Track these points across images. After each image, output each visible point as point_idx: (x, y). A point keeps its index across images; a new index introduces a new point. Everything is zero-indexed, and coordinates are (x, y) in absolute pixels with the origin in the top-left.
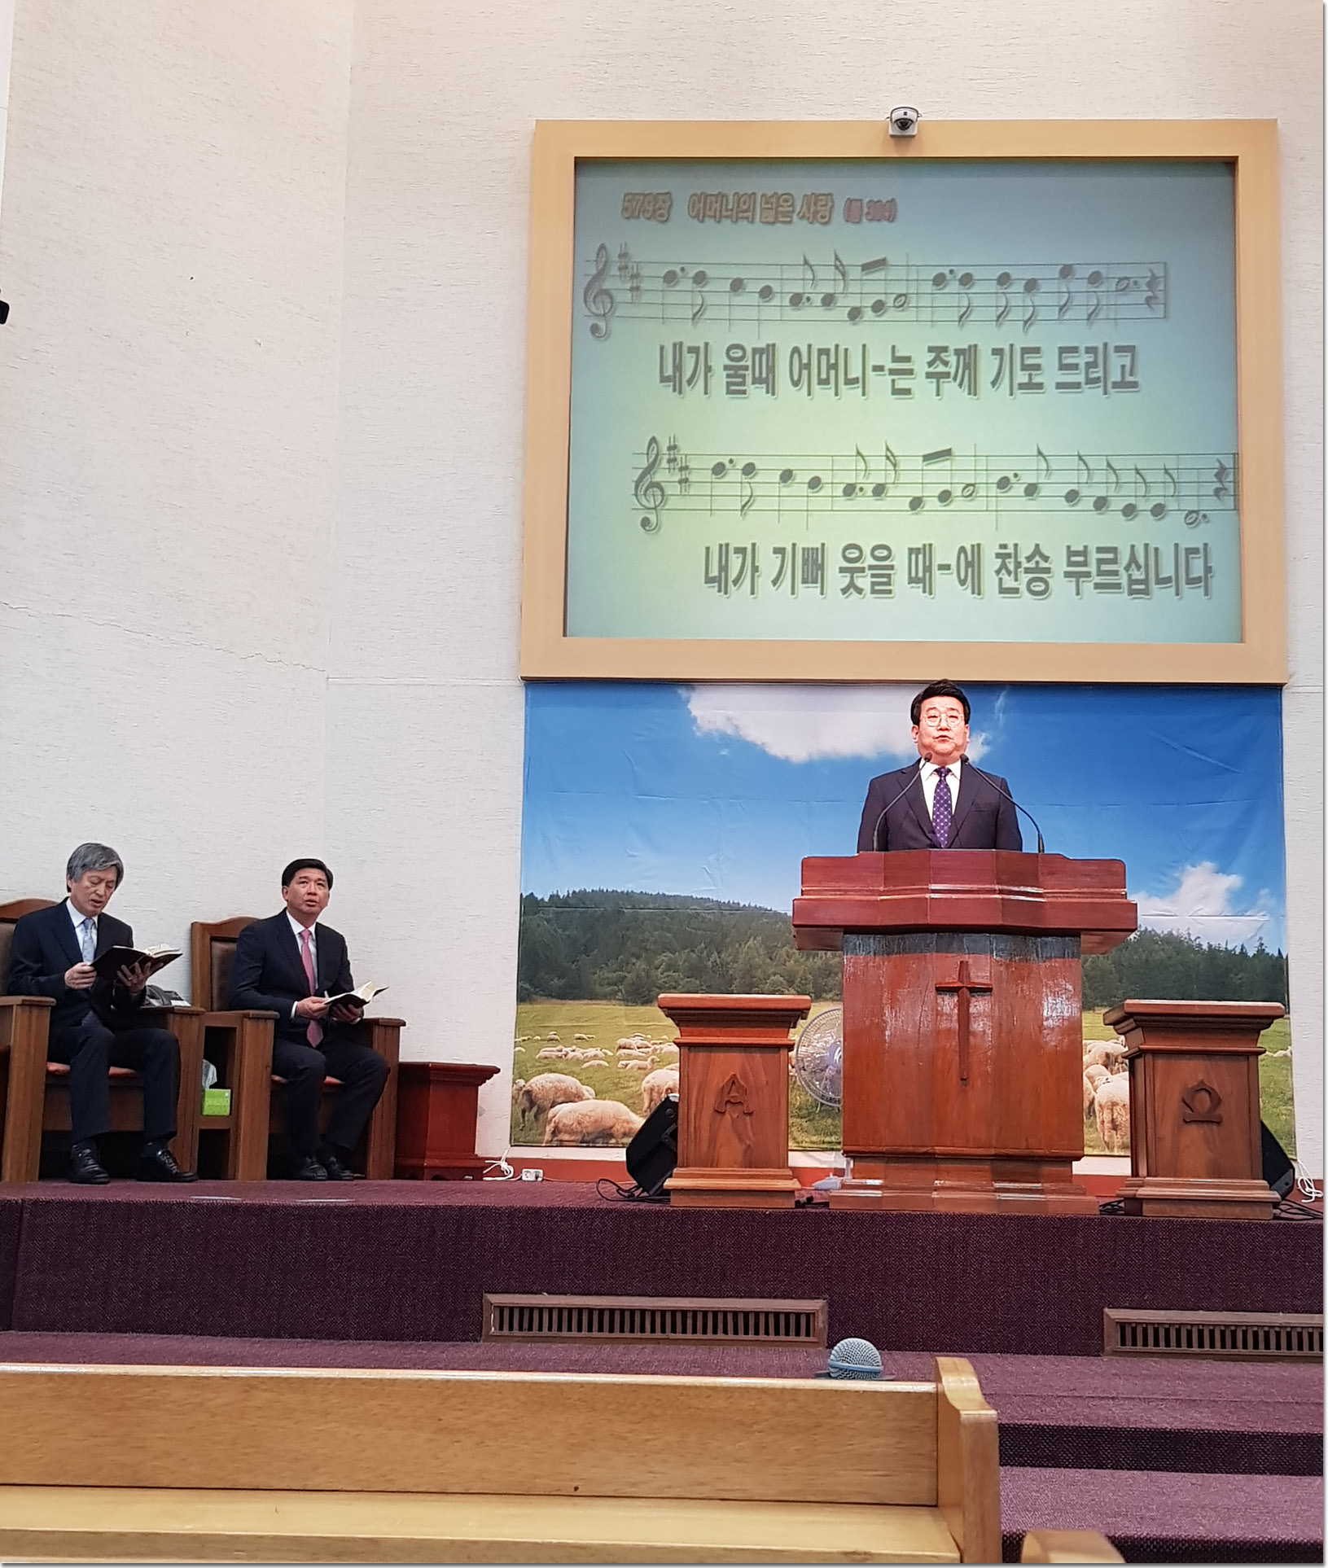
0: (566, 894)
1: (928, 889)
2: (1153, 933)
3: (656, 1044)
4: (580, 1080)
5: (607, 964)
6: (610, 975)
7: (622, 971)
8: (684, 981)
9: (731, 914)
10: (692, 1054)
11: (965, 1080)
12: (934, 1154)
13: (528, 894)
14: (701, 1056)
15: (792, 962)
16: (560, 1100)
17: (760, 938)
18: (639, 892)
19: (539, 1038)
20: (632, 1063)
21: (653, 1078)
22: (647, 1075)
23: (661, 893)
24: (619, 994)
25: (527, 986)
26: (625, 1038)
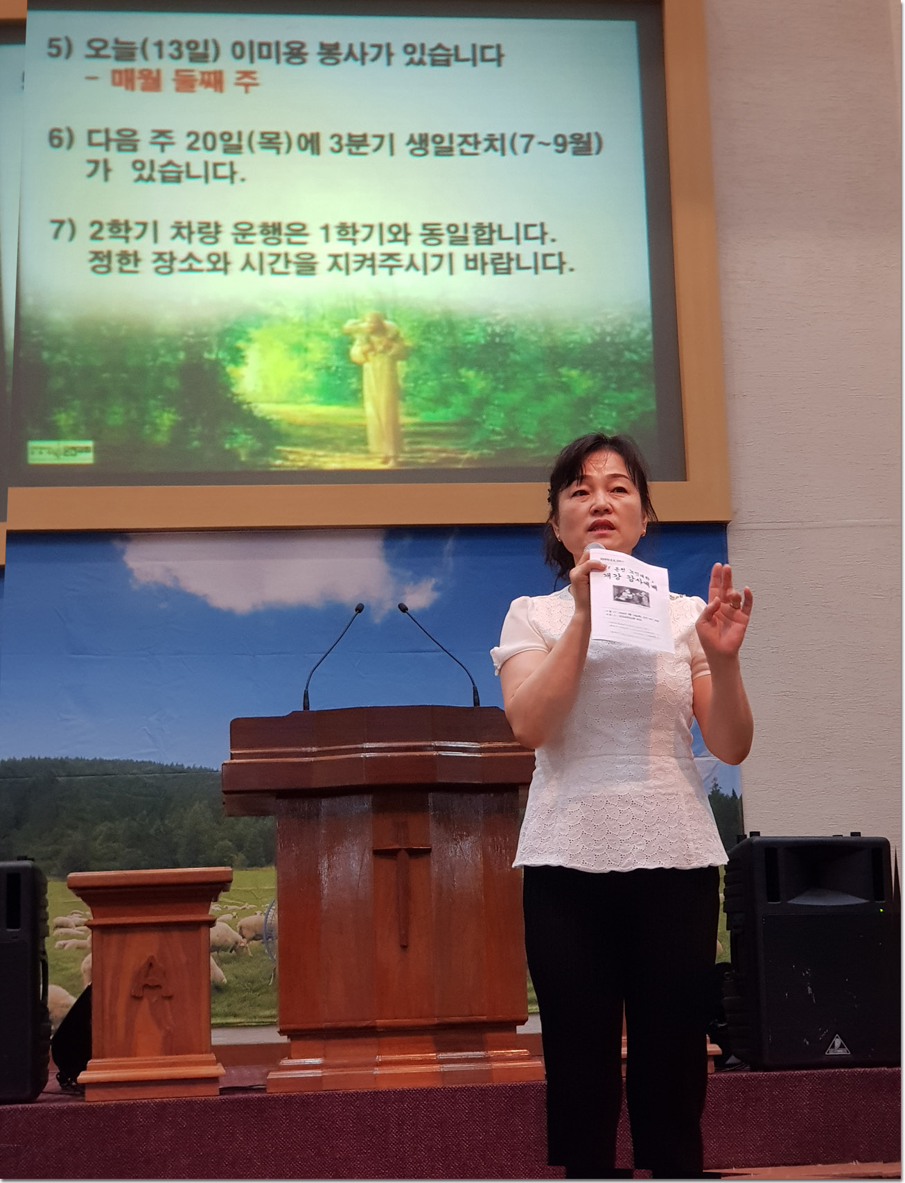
1: (362, 748)
7: (57, 844)
9: (176, 777)
11: (404, 946)
12: (379, 1027)
17: (206, 802)
18: (73, 758)
20: (70, 942)
22: (86, 955)
23: (98, 758)
26: (63, 916)
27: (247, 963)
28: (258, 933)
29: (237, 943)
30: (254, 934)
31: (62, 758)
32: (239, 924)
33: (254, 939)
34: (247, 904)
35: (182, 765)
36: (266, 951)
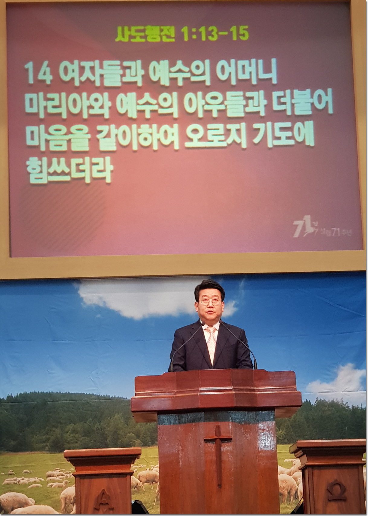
0: (16, 395)
1: (199, 390)
2: (324, 401)
3: (66, 473)
4: (27, 495)
5: (40, 432)
6: (42, 438)
7: (48, 435)
8: (80, 439)
9: (105, 402)
10: (82, 480)
11: (220, 485)
14: (86, 481)
15: (138, 426)
16: (16, 506)
17: (121, 414)
18: (55, 392)
19: (3, 473)
20: (55, 484)
21: (66, 492)
22: (63, 491)
23: (67, 392)
24: (47, 447)
26: (51, 471)
27: (143, 494)
28: (148, 479)
29: (137, 484)
30: (146, 480)
31: (50, 392)
32: (138, 475)
33: (146, 482)
34: (142, 465)
36: (152, 488)
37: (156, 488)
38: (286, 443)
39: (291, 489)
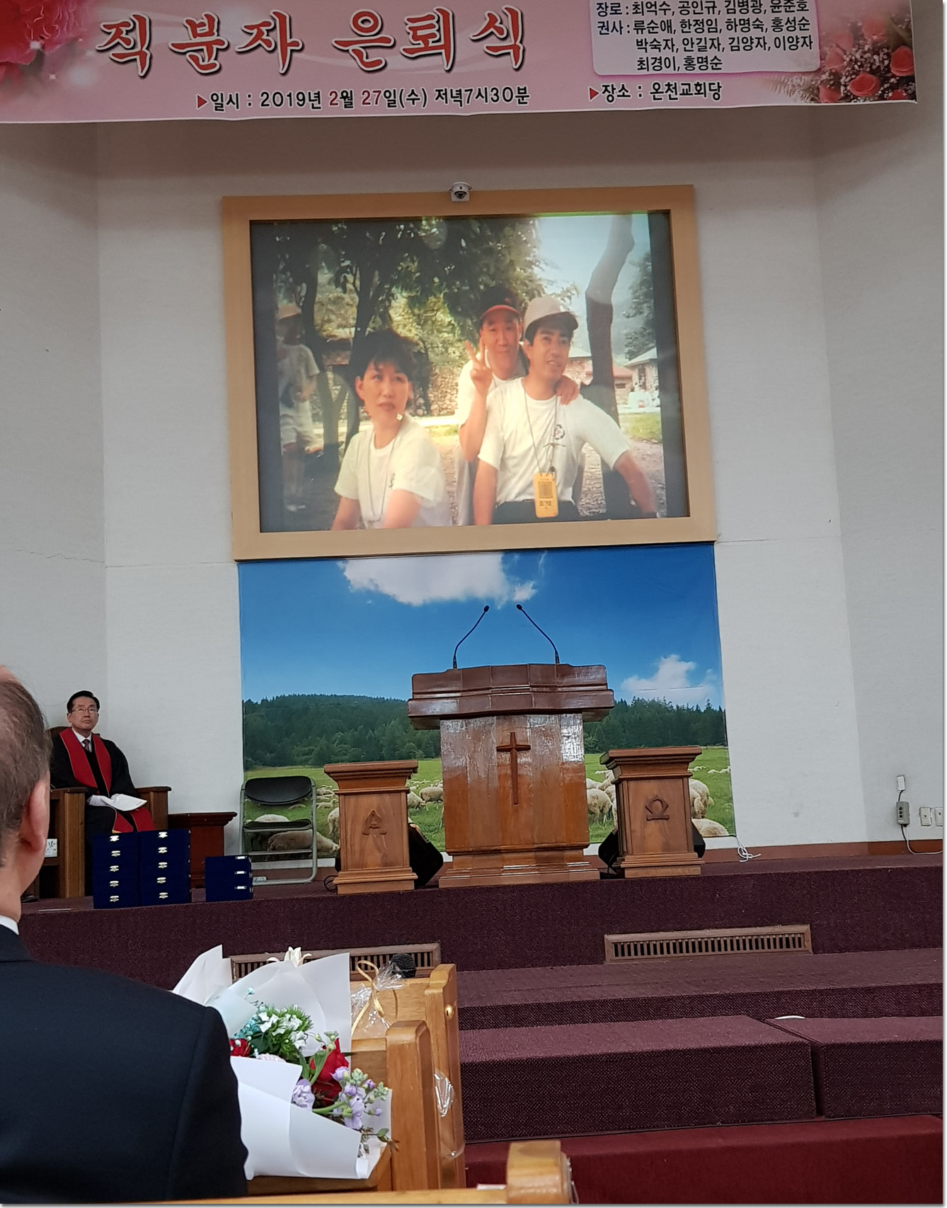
0: (272, 698)
2: (643, 700)
5: (301, 743)
6: (304, 749)
7: (311, 746)
9: (380, 705)
10: (347, 800)
11: (517, 803)
12: (501, 850)
13: (247, 700)
14: (352, 800)
15: (418, 734)
17: (398, 719)
20: (321, 804)
21: (334, 813)
22: (330, 812)
23: (334, 694)
24: (309, 760)
25: (250, 759)
27: (426, 815)
28: (432, 797)
29: (419, 803)
30: (429, 798)
31: (312, 695)
32: (419, 792)
33: (429, 801)
34: (424, 780)
35: (384, 698)
36: (437, 808)
37: (440, 808)
38: (598, 752)
39: (604, 806)
